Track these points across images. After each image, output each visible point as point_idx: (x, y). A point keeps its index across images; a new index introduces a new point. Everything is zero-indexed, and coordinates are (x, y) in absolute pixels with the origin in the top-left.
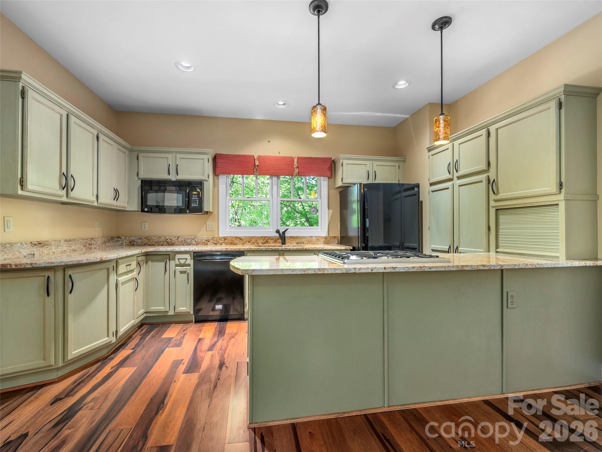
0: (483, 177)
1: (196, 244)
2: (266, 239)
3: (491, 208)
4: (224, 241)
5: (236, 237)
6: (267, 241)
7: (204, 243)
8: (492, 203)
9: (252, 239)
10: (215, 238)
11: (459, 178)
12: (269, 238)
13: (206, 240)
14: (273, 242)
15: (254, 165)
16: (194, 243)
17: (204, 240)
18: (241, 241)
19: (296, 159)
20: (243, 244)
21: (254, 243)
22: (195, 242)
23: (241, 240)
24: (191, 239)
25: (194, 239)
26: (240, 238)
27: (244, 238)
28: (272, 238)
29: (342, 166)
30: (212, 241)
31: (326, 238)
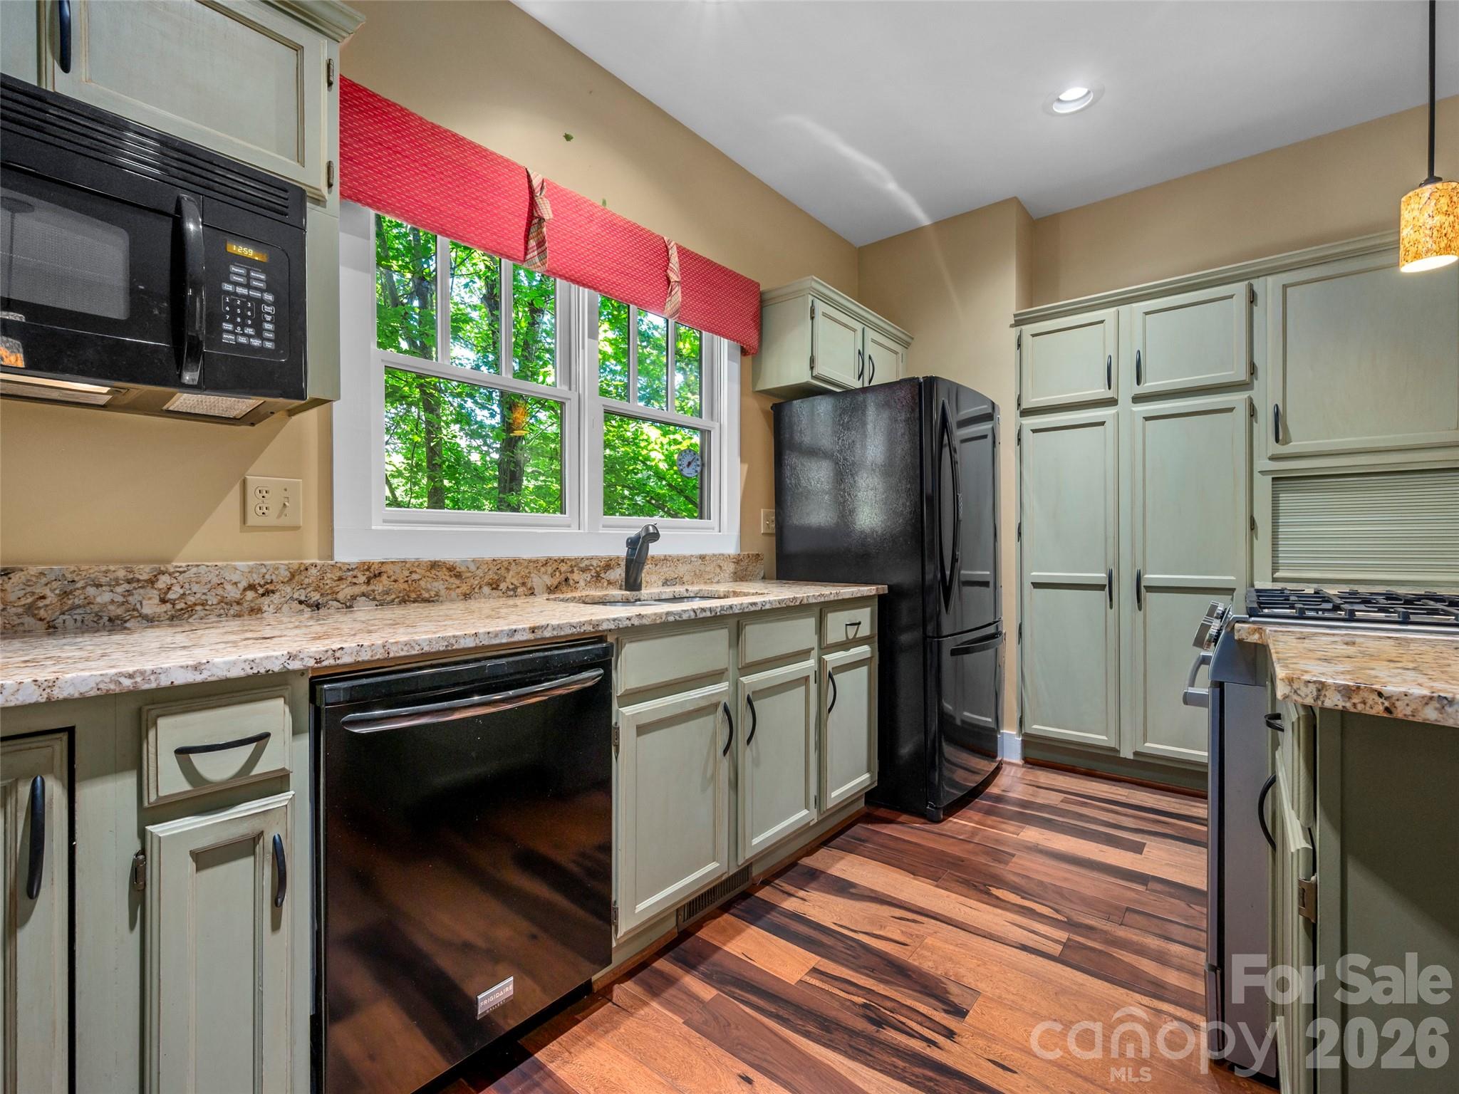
0: (1237, 399)
1: (172, 618)
2: (564, 568)
3: (1257, 475)
4: (364, 588)
5: (434, 565)
6: (567, 580)
7: (237, 608)
8: (1262, 463)
9: (508, 570)
10: (313, 571)
11: (1137, 399)
12: (573, 563)
13: (251, 587)
14: (588, 583)
15: (531, 216)
16: (151, 606)
17: (236, 583)
18: (457, 582)
19: (675, 248)
20: (466, 596)
21: (515, 589)
22: (163, 601)
23: (458, 576)
24: (129, 582)
25: (152, 582)
26: (451, 569)
27: (473, 568)
28: (583, 565)
29: (812, 318)
30: (288, 589)
31: (738, 561)
